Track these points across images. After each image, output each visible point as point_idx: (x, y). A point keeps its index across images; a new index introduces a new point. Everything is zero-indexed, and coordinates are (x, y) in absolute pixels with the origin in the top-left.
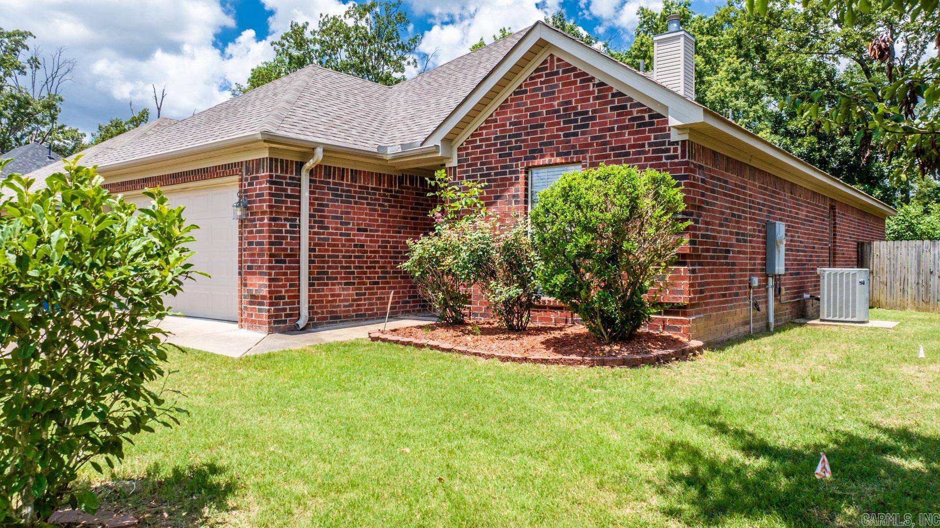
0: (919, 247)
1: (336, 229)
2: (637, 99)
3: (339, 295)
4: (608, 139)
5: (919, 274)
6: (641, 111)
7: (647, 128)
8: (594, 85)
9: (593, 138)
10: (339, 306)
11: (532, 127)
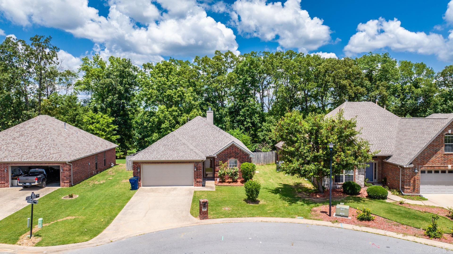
7: (246, 156)
8: (239, 149)
9: (239, 156)
11: (230, 154)
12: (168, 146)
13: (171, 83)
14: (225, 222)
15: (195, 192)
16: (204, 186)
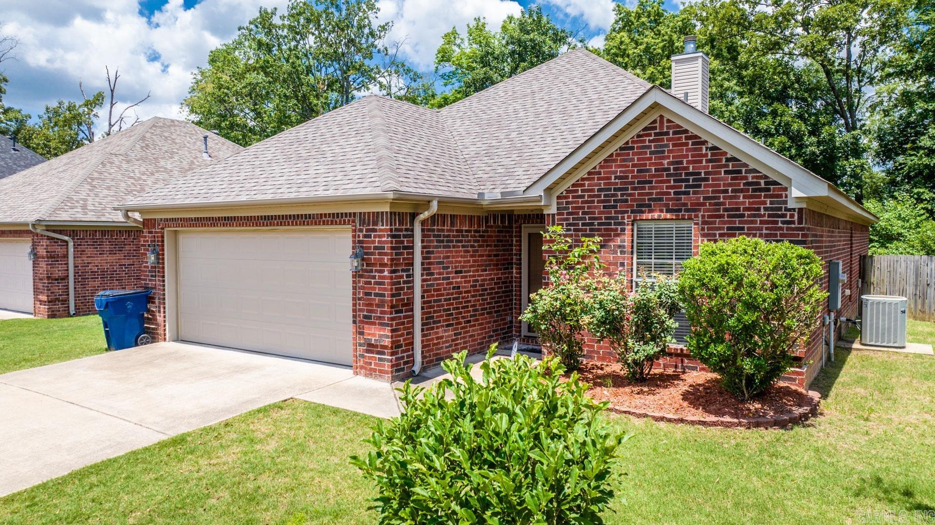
0: (917, 261)
1: (440, 274)
2: (752, 166)
3: (442, 337)
4: (722, 200)
5: (916, 286)
6: (757, 177)
7: (763, 194)
8: (707, 148)
9: (705, 198)
10: (442, 348)
11: (639, 182)
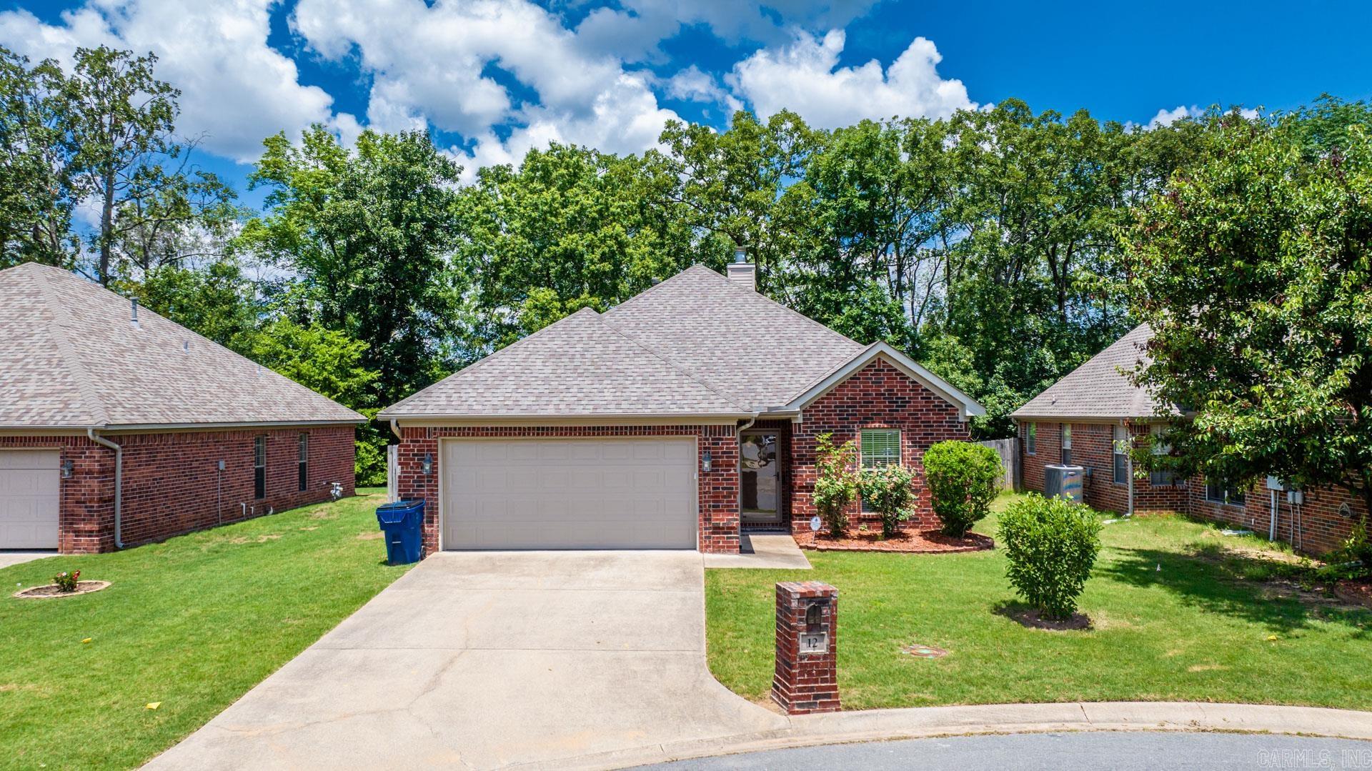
2: (938, 394)
4: (919, 415)
6: (941, 401)
7: (944, 412)
8: (909, 381)
9: (909, 414)
11: (864, 402)
12: (572, 358)
13: (577, 208)
14: (952, 730)
15: (711, 573)
16: (746, 549)
